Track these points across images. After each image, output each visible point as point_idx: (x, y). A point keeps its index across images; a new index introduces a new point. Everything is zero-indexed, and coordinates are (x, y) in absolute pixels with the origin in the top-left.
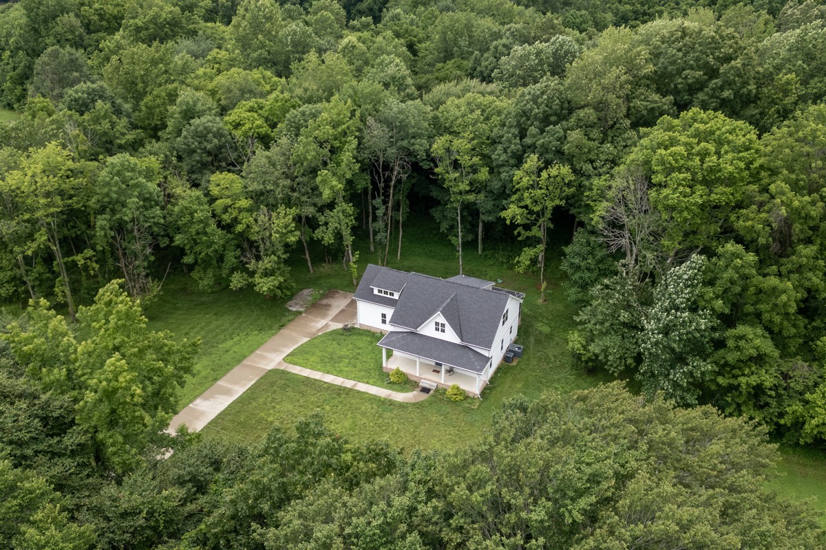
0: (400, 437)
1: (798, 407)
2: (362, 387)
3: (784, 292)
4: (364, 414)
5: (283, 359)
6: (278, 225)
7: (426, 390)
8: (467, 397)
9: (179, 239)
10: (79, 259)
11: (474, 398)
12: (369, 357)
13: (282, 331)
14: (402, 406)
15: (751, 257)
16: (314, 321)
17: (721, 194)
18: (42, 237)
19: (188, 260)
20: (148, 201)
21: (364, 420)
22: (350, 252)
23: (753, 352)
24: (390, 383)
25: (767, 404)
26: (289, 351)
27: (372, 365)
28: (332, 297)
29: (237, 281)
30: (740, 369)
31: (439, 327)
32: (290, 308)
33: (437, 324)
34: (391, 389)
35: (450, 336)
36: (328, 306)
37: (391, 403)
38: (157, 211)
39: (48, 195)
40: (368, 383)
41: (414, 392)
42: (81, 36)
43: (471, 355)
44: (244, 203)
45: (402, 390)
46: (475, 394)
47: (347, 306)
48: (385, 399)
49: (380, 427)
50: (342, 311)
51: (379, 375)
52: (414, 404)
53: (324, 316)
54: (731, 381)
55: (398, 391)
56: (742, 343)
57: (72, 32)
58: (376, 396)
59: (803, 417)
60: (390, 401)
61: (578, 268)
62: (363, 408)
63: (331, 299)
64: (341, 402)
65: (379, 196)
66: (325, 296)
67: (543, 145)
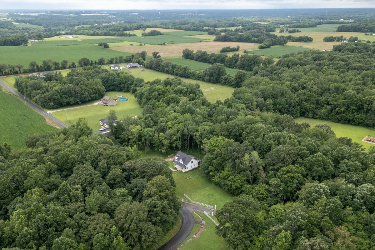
9: (153, 142)
10: (139, 143)
18: (135, 139)
19: (154, 146)
20: (150, 136)
29: (160, 150)
31: (181, 161)
38: (151, 137)
39: (137, 133)
41: (177, 170)
42: (157, 96)
44: (163, 138)
45: (175, 170)
52: (176, 172)
57: (155, 95)
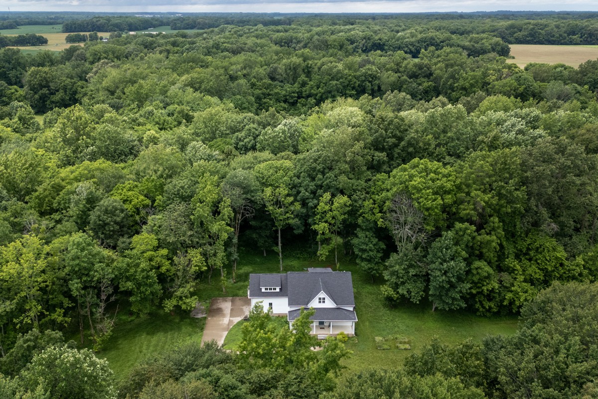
1: (509, 296)
3: (493, 241)
8: (349, 338)
11: (353, 337)
13: (204, 332)
15: (474, 228)
16: (220, 321)
17: (449, 199)
22: (222, 270)
23: (486, 274)
25: (494, 297)
26: (222, 342)
30: (480, 283)
31: (322, 300)
32: (196, 317)
33: (320, 299)
35: (329, 304)
36: (220, 309)
43: (344, 311)
46: (353, 335)
47: (232, 306)
50: (232, 310)
53: (223, 316)
54: (478, 290)
56: (480, 271)
59: (513, 299)
61: (365, 250)
63: (218, 304)
66: (212, 303)
67: (327, 185)
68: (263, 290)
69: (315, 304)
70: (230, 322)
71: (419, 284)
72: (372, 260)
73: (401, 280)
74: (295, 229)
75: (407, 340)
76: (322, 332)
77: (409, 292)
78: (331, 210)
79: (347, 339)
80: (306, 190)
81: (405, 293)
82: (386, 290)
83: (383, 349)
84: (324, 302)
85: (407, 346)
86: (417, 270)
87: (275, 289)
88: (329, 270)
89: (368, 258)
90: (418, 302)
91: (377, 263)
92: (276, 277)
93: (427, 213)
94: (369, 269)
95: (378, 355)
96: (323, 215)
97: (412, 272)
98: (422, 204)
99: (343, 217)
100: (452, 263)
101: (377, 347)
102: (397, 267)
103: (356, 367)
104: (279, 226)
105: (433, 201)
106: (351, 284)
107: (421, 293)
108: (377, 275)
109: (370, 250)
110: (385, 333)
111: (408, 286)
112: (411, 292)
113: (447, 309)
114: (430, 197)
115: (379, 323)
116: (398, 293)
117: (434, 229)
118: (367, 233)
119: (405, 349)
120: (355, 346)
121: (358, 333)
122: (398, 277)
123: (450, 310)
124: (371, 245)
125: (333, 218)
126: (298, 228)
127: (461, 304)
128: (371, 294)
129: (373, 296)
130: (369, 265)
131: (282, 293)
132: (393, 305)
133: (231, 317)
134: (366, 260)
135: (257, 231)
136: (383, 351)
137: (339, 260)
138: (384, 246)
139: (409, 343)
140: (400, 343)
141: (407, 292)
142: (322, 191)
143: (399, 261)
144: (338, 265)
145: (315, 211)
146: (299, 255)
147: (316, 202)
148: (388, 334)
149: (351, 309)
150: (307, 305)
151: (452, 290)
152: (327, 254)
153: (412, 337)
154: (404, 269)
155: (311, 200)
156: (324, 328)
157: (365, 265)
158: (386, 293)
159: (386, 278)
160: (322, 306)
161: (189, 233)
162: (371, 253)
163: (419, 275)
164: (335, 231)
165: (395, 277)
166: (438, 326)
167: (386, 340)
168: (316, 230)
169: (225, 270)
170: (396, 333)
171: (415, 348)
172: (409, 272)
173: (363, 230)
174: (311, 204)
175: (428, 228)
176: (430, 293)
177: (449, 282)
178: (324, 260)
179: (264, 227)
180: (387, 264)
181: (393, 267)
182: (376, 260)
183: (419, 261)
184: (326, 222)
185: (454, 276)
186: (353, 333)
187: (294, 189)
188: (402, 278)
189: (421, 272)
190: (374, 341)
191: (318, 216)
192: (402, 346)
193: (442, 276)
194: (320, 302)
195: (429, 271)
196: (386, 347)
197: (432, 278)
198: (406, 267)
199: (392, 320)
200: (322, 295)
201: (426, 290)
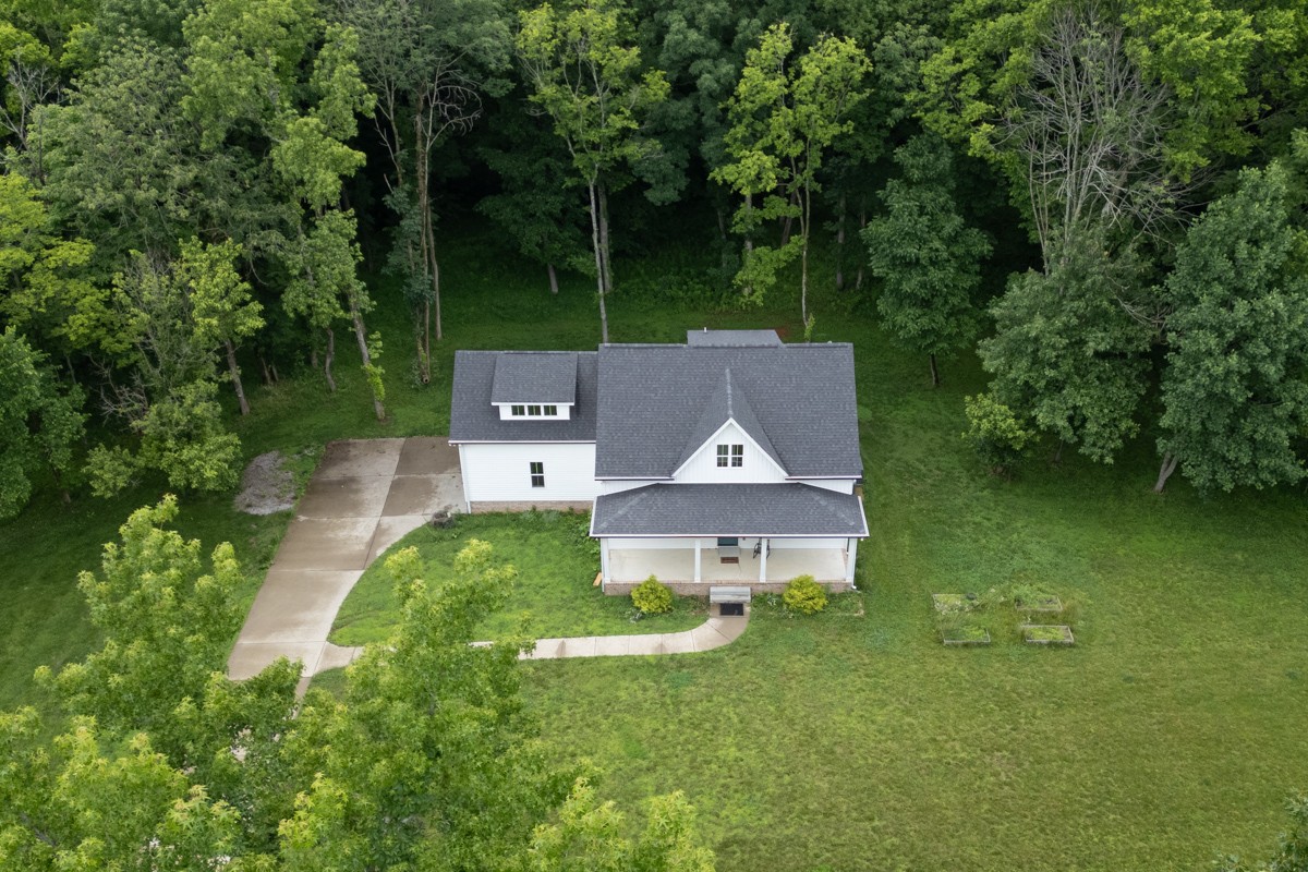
0: (759, 733)
2: (582, 647)
4: (635, 708)
5: (330, 639)
6: (207, 293)
7: (731, 609)
8: (831, 597)
11: (843, 596)
12: (544, 573)
13: (271, 571)
14: (707, 661)
16: (343, 527)
21: (648, 724)
22: (361, 337)
24: (643, 616)
26: (330, 613)
27: (567, 589)
28: (346, 459)
32: (253, 511)
33: (722, 449)
34: (651, 629)
35: (760, 468)
36: (349, 484)
37: (680, 662)
40: (590, 634)
41: (711, 621)
43: (813, 494)
45: (681, 624)
46: (847, 585)
47: (399, 470)
48: (660, 658)
49: (696, 727)
50: (396, 485)
51: (603, 607)
52: (732, 647)
53: (356, 508)
55: (674, 630)
58: (634, 658)
60: (673, 657)
62: (623, 695)
63: (347, 464)
64: (560, 699)
65: (395, 183)
66: (327, 461)
68: (506, 414)
69: (700, 468)
70: (380, 531)
71: (1118, 391)
72: (938, 301)
73: (1050, 373)
74: (648, 186)
75: (1058, 607)
76: (729, 573)
77: (1077, 420)
78: (789, 100)
79: (823, 601)
80: (691, 23)
81: (1061, 423)
82: (988, 413)
83: (966, 645)
84: (738, 462)
85: (1061, 633)
86: (1117, 334)
87: (552, 410)
88: (770, 337)
89: (922, 293)
90: (1109, 460)
91: (954, 313)
92: (563, 363)
93: (1184, 90)
94: (924, 333)
95: (941, 668)
96: (760, 126)
97: (1096, 341)
98: (1167, 49)
99: (835, 130)
100: (1275, 299)
101: (943, 638)
102: (1039, 322)
103: (853, 723)
104: (589, 167)
105: (1213, 37)
106: (850, 393)
107: (1123, 426)
108: (953, 357)
109: (933, 263)
110: (972, 578)
111: (1074, 397)
112: (1085, 420)
113: (1228, 487)
114: (1204, 17)
115: (951, 537)
116: (1031, 423)
117: (1204, 162)
118: (927, 195)
119: (1054, 645)
120: (854, 630)
121: (869, 579)
122: (1036, 361)
123: (1239, 489)
124: (937, 244)
125: (798, 135)
126: (664, 179)
127: (1288, 467)
128: (924, 426)
129: (930, 434)
130: (924, 320)
131: (578, 428)
132: (1006, 469)
133: (385, 512)
134: (912, 298)
135: (517, 197)
136: (964, 653)
137: (815, 306)
138: (986, 248)
139: (1066, 618)
140: (1035, 621)
141: (1071, 419)
142: (756, 22)
143: (1049, 298)
144: (809, 324)
145: (725, 110)
146: (674, 291)
147: (726, 68)
148: (989, 581)
149: (846, 488)
150: (670, 473)
151: (1255, 408)
152: (772, 280)
153: (1080, 595)
154: (1066, 330)
155: (707, 63)
156: (735, 560)
157: (910, 321)
158: (985, 425)
159: (989, 366)
160: (730, 475)
161: (179, 174)
162: (935, 275)
163: (1123, 355)
164: (802, 190)
165: (1024, 363)
166: (1179, 549)
167: (977, 609)
168: (727, 185)
169: (377, 335)
170: (1017, 576)
171: (1091, 638)
172: (1082, 342)
173: (909, 183)
174: (706, 82)
175: (1181, 157)
176: (1165, 421)
177: (1253, 379)
178: (759, 302)
179: (540, 181)
180: (995, 312)
181: (1019, 322)
182: (955, 300)
183: (1128, 298)
184: (769, 150)
185: (1273, 356)
186: (850, 579)
187: (644, 24)
188: (1055, 366)
189: (1129, 341)
190: (930, 609)
191: (740, 131)
192: (1040, 634)
193: (1226, 353)
194: (722, 463)
195: (1171, 337)
196: (975, 635)
197: (1179, 363)
198: (1075, 321)
199: (1000, 527)
200: (731, 433)
201: (1148, 410)
